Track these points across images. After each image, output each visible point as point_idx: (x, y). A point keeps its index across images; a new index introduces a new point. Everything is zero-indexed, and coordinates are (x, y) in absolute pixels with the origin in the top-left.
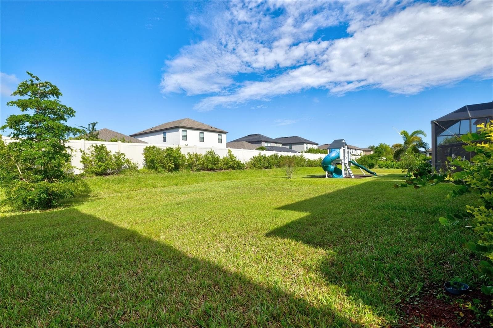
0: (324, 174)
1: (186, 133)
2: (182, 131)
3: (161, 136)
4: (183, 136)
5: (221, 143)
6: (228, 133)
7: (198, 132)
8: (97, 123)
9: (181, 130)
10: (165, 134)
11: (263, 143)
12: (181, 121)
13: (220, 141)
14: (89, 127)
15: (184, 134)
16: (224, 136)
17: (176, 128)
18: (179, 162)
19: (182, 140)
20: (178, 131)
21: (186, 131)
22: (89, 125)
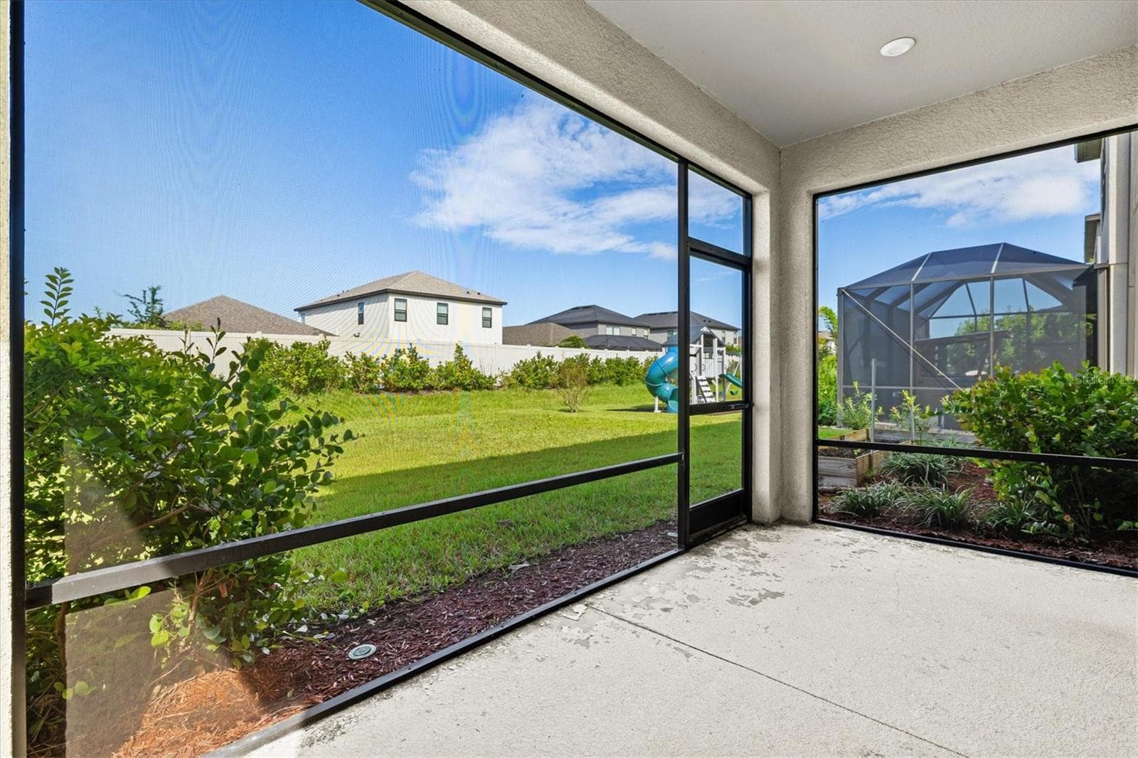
0: (651, 403)
1: (404, 304)
2: (396, 300)
3: (353, 311)
4: (396, 312)
5: (491, 327)
6: (505, 304)
7: (434, 303)
8: (159, 288)
9: (392, 298)
10: (361, 306)
11: (600, 327)
12: (396, 279)
13: (487, 323)
14: (145, 297)
15: (401, 306)
16: (497, 312)
17: (383, 294)
18: (318, 373)
19: (396, 320)
20: (386, 301)
21: (405, 301)
22: (145, 291)
